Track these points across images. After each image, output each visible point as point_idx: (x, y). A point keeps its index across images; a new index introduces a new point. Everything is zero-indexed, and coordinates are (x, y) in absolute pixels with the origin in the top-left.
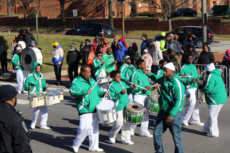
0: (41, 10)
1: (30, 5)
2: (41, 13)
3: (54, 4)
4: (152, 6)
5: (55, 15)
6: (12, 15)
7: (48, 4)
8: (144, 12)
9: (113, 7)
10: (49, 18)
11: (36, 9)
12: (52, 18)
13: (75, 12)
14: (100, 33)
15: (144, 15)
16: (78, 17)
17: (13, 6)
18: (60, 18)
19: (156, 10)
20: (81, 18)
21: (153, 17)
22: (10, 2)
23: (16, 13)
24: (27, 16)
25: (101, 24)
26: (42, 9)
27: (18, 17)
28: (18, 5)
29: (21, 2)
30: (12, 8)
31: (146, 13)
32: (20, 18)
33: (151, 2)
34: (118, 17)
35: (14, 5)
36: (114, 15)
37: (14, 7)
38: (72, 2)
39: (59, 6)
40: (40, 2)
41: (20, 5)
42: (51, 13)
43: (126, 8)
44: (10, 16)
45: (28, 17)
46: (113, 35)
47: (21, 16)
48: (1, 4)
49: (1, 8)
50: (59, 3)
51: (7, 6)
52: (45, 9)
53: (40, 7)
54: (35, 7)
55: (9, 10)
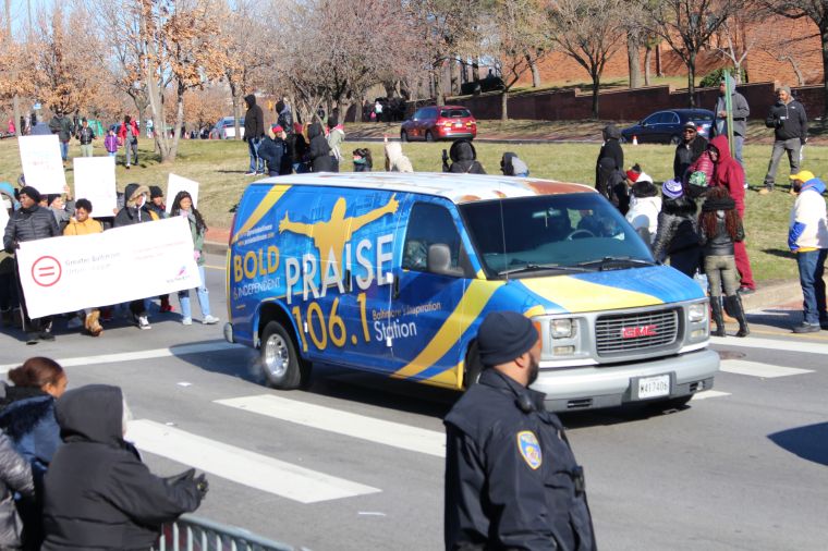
0: (750, 57)
1: (713, 44)
2: (750, 73)
3: (796, 34)
5: (800, 74)
6: (646, 80)
7: (774, 36)
17: (649, 49)
18: (823, 85)
22: (636, 36)
23: (658, 75)
24: (697, 83)
26: (754, 54)
27: (667, 89)
28: (665, 47)
29: (678, 33)
30: (646, 57)
32: (672, 90)
35: (653, 48)
37: (652, 54)
39: (818, 41)
40: (747, 28)
41: (671, 43)
42: (786, 69)
44: (639, 84)
45: (702, 85)
47: (677, 83)
48: (604, 46)
49: (606, 57)
50: (815, 28)
51: (626, 49)
52: (763, 54)
53: (745, 49)
54: (726, 49)
55: (637, 63)
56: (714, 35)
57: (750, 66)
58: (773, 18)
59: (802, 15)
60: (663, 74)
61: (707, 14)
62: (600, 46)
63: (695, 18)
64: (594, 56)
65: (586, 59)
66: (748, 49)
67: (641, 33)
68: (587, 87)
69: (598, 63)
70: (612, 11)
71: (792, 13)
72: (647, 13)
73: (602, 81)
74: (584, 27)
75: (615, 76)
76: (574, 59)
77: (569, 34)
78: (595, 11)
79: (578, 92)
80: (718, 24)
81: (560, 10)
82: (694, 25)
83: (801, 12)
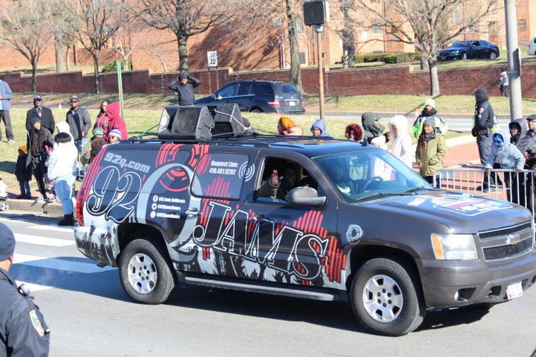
0: (134, 54)
1: (110, 45)
2: (134, 63)
3: (161, 40)
4: (392, 37)
5: (165, 65)
6: (67, 67)
7: (148, 40)
8: (374, 52)
9: (301, 43)
10: (151, 72)
11: (123, 53)
12: (160, 71)
13: (212, 57)
14: (270, 103)
15: (375, 60)
16: (219, 69)
17: (69, 47)
18: (179, 72)
19: (403, 47)
20: (227, 71)
21: (395, 62)
22: (60, 38)
23: (75, 64)
24: (100, 70)
25: (272, 82)
26: (136, 52)
27: (81, 73)
28: (79, 46)
29: (88, 37)
30: (67, 53)
31: (378, 54)
32: (84, 74)
33: (389, 30)
34: (312, 66)
35: (72, 46)
36: (304, 62)
37: (71, 50)
38: (204, 33)
39: (176, 44)
40: (131, 35)
41: (83, 43)
42: (156, 61)
43: (332, 45)
44: (63, 70)
45: (104, 71)
46: (302, 108)
47: (87, 70)
48: (39, 44)
49: (41, 51)
50: (174, 36)
51: (54, 47)
52: (142, 52)
53: (130, 49)
54: (119, 48)
55: (61, 57)
56: (110, 39)
57: (133, 59)
58: (148, 29)
59: (166, 27)
60: (78, 64)
61: (106, 26)
62: (37, 44)
63: (99, 28)
64: (33, 50)
65: (28, 53)
66: (133, 48)
67: (64, 37)
68: (28, 71)
69: (35, 56)
70: (45, 22)
71: (160, 26)
72: (67, 24)
73: (38, 67)
74: (26, 32)
75: (47, 65)
76: (20, 53)
77: (16, 37)
78: (33, 22)
79: (23, 75)
80: (112, 32)
81: (10, 20)
82: (98, 32)
83: (165, 25)
